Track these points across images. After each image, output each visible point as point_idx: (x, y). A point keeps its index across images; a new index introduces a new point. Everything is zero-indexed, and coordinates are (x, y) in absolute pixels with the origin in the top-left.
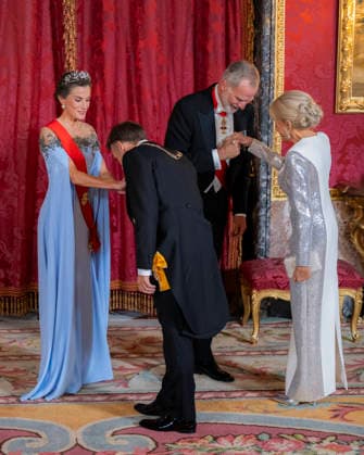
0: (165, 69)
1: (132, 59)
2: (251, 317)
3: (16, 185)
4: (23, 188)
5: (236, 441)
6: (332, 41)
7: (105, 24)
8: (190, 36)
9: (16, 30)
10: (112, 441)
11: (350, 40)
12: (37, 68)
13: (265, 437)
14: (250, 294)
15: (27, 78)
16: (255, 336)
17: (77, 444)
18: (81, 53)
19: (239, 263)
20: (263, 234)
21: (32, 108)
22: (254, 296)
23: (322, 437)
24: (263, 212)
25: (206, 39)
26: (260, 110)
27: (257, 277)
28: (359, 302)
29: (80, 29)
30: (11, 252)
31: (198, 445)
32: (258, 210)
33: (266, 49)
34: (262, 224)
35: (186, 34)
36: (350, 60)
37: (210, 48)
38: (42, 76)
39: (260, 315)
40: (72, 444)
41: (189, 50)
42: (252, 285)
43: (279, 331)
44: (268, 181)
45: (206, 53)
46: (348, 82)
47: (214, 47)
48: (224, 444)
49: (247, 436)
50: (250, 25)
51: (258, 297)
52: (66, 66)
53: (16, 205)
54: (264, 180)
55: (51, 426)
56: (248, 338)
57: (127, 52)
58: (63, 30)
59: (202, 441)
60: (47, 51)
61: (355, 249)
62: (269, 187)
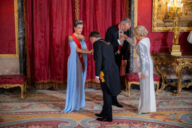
0: (104, 19)
1: (94, 17)
2: (128, 89)
3: (62, 52)
4: (64, 53)
5: (123, 124)
6: (151, 11)
7: (87, 7)
9: (62, 9)
10: (89, 124)
11: (156, 11)
12: (68, 19)
13: (132, 123)
15: (65, 22)
16: (129, 95)
17: (79, 125)
18: (80, 15)
19: (125, 74)
20: (131, 66)
21: (66, 30)
22: (129, 83)
23: (148, 123)
24: (131, 60)
25: (115, 11)
26: (130, 31)
27: (129, 78)
28: (158, 85)
29: (80, 8)
30: (60, 71)
31: (113, 125)
32: (130, 59)
33: (132, 14)
34: (131, 63)
35: (110, 10)
36: (156, 17)
38: (69, 21)
39: (130, 89)
40: (78, 125)
41: (110, 14)
42: (128, 80)
43: (136, 93)
44: (133, 51)
45: (115, 15)
46: (155, 23)
47: (118, 13)
48: (120, 125)
49: (127, 123)
50: (128, 7)
51: (130, 84)
52: (76, 19)
53: (62, 58)
54: (131, 51)
55: (72, 120)
56: (127, 95)
57: (93, 15)
58: (75, 8)
59: (114, 124)
60: (71, 14)
61: (157, 70)
62: (133, 52)
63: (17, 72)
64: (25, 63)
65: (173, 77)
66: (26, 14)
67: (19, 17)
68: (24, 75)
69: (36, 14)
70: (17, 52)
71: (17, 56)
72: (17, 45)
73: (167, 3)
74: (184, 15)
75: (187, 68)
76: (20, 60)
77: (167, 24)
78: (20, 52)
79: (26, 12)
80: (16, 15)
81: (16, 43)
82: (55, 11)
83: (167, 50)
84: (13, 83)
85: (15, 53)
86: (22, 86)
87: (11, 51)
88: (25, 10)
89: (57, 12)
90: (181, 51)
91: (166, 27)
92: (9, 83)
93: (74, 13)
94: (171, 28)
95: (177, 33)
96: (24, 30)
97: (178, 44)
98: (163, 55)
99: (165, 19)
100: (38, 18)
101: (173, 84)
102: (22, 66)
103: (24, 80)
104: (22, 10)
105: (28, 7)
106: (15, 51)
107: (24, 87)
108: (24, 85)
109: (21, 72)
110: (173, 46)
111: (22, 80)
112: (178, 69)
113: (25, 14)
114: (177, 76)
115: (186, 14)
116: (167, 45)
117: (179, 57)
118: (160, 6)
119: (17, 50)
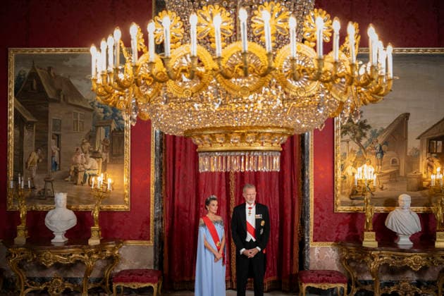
0: (268, 195)
6: (332, 185)
8: (277, 182)
9: (212, 181)
11: (339, 185)
14: (301, 285)
18: (236, 190)
19: (297, 272)
20: (307, 260)
22: (303, 286)
24: (306, 251)
25: (283, 183)
27: (304, 278)
28: (346, 289)
29: (236, 180)
33: (306, 188)
34: (306, 256)
36: (339, 192)
37: (285, 187)
38: (222, 197)
39: (306, 293)
41: (277, 188)
42: (302, 281)
44: (308, 239)
45: (283, 190)
46: (339, 201)
47: (287, 187)
50: (300, 179)
51: (305, 286)
52: (230, 194)
54: (306, 239)
58: (229, 180)
60: (224, 188)
61: (343, 266)
62: (308, 241)
63: (149, 265)
64: (161, 253)
65: (368, 278)
66: (166, 188)
67: (156, 192)
68: (159, 269)
69: (178, 188)
70: (151, 238)
71: (151, 243)
72: (151, 228)
73: (354, 174)
74: (378, 190)
75: (386, 265)
76: (155, 249)
77: (355, 201)
78: (155, 238)
79: (166, 184)
80: (152, 189)
81: (151, 225)
82: (203, 184)
83: (356, 238)
84: (143, 282)
85: (149, 240)
86: (155, 286)
87: (144, 237)
88: (164, 183)
89: (205, 185)
90: (377, 240)
91: (354, 205)
92: (137, 281)
93: (228, 186)
94: (361, 208)
95: (369, 214)
96: (162, 208)
97: (372, 231)
98: (351, 247)
99: (352, 194)
100: (181, 193)
101: (368, 288)
102: (157, 257)
103: (159, 278)
104: (161, 182)
105: (168, 178)
106: (149, 237)
107: (158, 288)
108: (158, 285)
109: (155, 265)
110: (365, 233)
111: (155, 278)
112: (373, 266)
113: (164, 187)
114: (373, 276)
115: (382, 189)
116: (357, 231)
117: (374, 250)
118: (345, 177)
119: (151, 235)
